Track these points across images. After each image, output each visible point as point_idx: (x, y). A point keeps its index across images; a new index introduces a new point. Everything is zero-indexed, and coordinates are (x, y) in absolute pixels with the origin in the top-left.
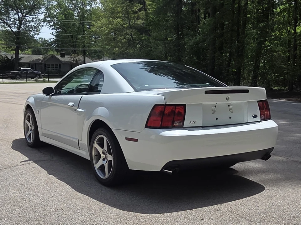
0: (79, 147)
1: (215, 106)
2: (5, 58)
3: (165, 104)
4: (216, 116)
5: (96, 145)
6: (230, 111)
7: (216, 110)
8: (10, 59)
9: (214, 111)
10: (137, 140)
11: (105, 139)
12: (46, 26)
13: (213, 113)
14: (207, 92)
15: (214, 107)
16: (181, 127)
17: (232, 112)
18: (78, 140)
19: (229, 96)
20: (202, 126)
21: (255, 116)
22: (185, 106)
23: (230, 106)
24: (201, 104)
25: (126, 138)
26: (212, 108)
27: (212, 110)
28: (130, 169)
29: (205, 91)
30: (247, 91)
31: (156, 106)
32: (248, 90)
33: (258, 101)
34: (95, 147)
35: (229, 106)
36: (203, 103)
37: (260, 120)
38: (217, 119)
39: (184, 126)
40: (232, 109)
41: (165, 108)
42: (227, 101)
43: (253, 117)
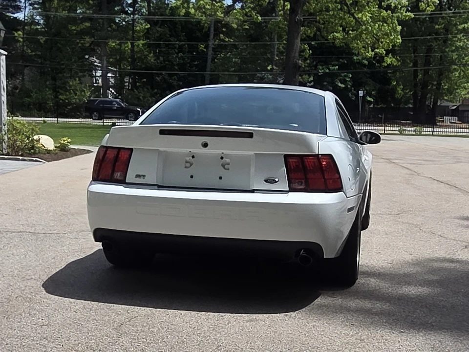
1: (193, 157)
4: (191, 171)
6: (224, 167)
7: (194, 162)
9: (191, 165)
13: (186, 167)
14: (163, 132)
15: (191, 158)
16: (122, 182)
17: (228, 169)
20: (156, 183)
21: (272, 181)
22: (131, 150)
23: (224, 159)
24: (157, 150)
26: (187, 158)
27: (186, 162)
29: (161, 130)
30: (250, 135)
31: (101, 148)
32: (252, 133)
35: (222, 158)
36: (161, 149)
37: (288, 190)
38: (192, 177)
39: (127, 181)
40: (229, 164)
41: (106, 151)
42: (202, 148)
43: (266, 181)
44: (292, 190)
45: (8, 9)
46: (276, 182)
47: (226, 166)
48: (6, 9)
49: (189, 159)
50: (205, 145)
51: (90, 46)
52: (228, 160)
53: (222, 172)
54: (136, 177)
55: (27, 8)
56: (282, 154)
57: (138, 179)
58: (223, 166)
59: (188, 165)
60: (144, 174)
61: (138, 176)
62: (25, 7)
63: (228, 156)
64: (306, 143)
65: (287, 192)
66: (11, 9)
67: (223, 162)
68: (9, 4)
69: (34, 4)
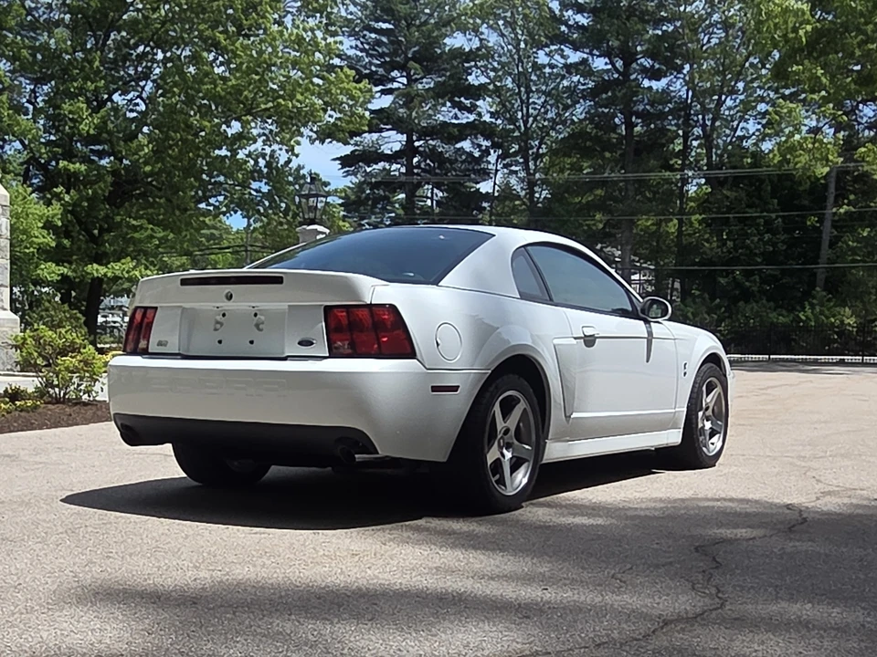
1: (224, 315)
4: (220, 334)
7: (224, 322)
9: (221, 326)
13: (216, 330)
14: (185, 282)
15: (222, 316)
16: (145, 353)
20: (177, 352)
21: (306, 343)
22: (156, 308)
23: (258, 316)
24: (181, 307)
26: (217, 318)
27: (215, 323)
29: (182, 280)
30: (277, 280)
32: (282, 277)
33: (328, 309)
35: (256, 315)
36: (185, 305)
37: (328, 355)
38: (220, 342)
39: (150, 351)
43: (300, 343)
44: (334, 354)
45: (469, 175)
46: (312, 344)
47: (261, 326)
48: (466, 175)
49: (219, 318)
50: (229, 297)
51: (604, 228)
52: (263, 318)
53: (255, 335)
54: (158, 345)
55: (499, 173)
56: (322, 305)
57: (160, 347)
58: (257, 326)
59: (218, 326)
60: (166, 340)
61: (160, 344)
62: (497, 171)
63: (263, 312)
64: (351, 289)
65: (327, 358)
66: (473, 176)
67: (258, 321)
68: (470, 167)
69: (511, 165)
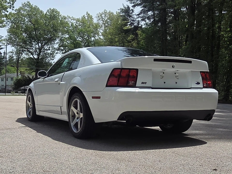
0: (62, 113)
1: (164, 73)
2: (28, 78)
3: (121, 68)
4: (164, 80)
5: (72, 108)
6: (176, 77)
7: (164, 76)
8: (31, 78)
9: (163, 77)
10: (100, 97)
11: (78, 101)
12: (59, 53)
13: (161, 78)
15: (163, 73)
16: (134, 86)
17: (178, 79)
18: (61, 107)
19: (174, 64)
21: (198, 83)
22: (137, 70)
23: (176, 74)
24: (151, 69)
25: (92, 97)
26: (161, 74)
27: (161, 76)
28: (95, 122)
29: (154, 59)
30: (190, 62)
31: (115, 70)
32: (191, 61)
33: (201, 72)
34: (72, 109)
35: (175, 73)
37: (202, 87)
38: (165, 83)
39: (137, 86)
40: (178, 76)
41: (121, 71)
42: (172, 68)
43: (196, 83)
44: (204, 87)
49: (162, 74)
54: (142, 84)
56: (199, 71)
60: (146, 82)
61: (143, 83)
65: (203, 88)
